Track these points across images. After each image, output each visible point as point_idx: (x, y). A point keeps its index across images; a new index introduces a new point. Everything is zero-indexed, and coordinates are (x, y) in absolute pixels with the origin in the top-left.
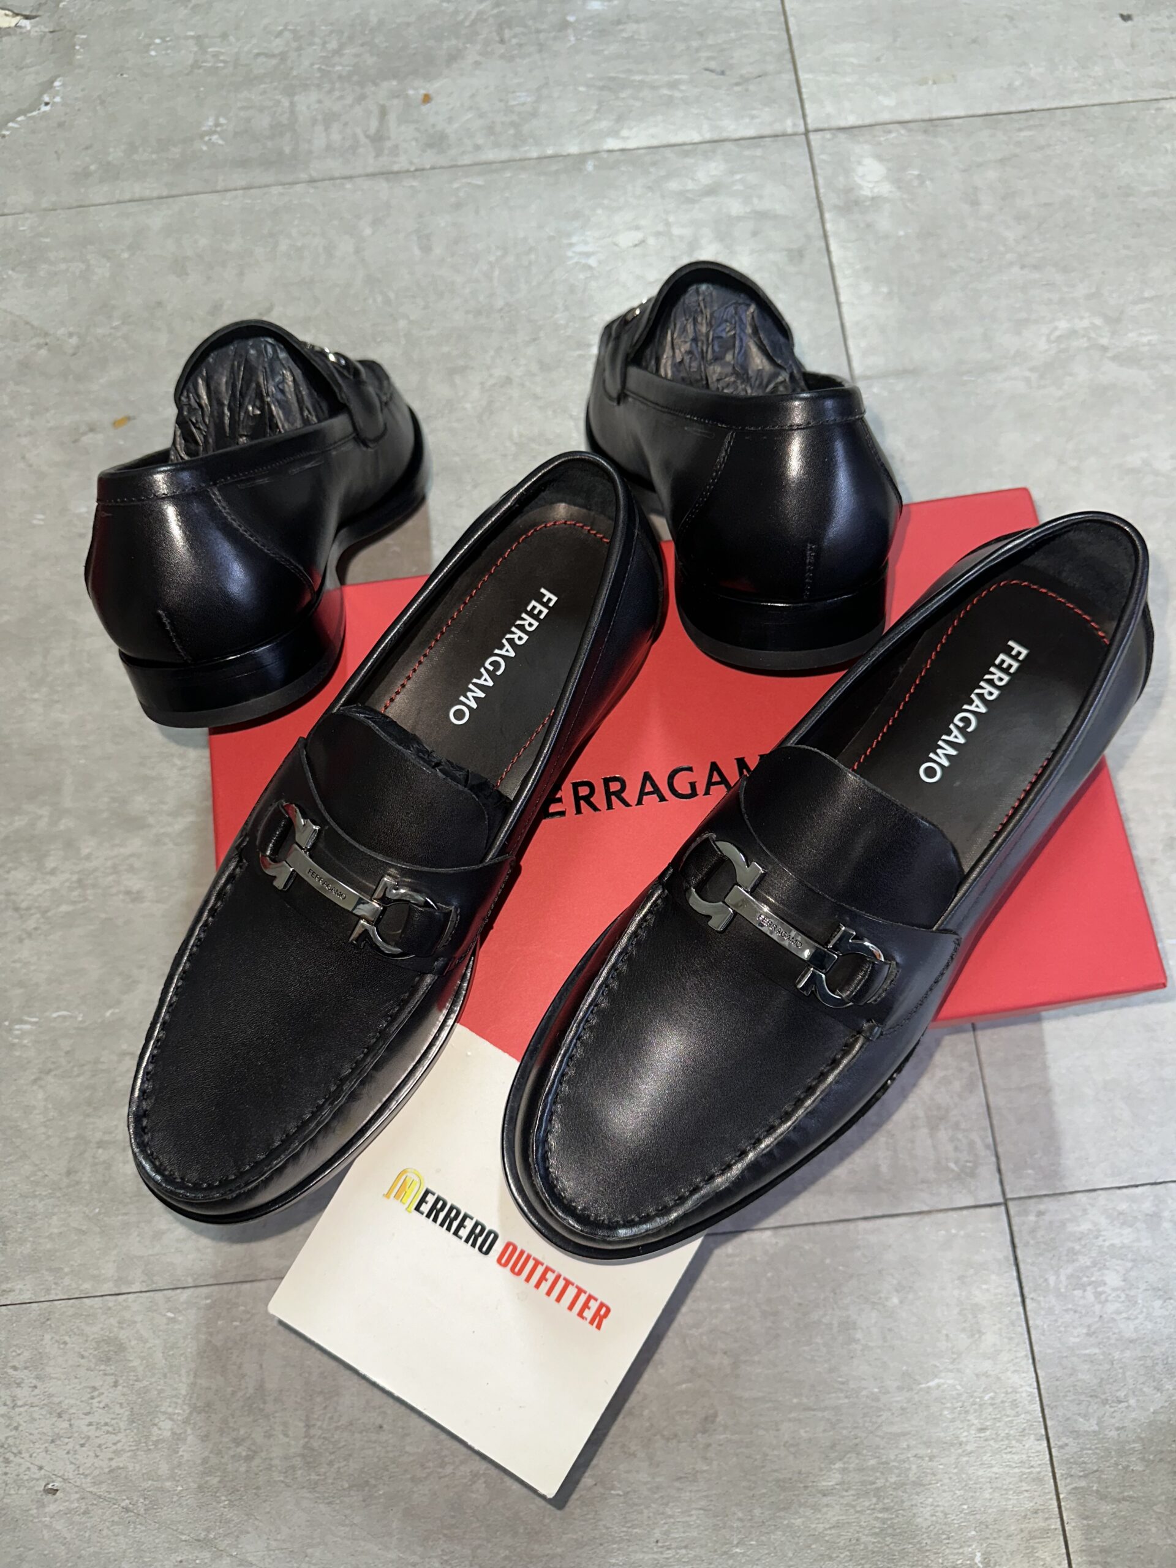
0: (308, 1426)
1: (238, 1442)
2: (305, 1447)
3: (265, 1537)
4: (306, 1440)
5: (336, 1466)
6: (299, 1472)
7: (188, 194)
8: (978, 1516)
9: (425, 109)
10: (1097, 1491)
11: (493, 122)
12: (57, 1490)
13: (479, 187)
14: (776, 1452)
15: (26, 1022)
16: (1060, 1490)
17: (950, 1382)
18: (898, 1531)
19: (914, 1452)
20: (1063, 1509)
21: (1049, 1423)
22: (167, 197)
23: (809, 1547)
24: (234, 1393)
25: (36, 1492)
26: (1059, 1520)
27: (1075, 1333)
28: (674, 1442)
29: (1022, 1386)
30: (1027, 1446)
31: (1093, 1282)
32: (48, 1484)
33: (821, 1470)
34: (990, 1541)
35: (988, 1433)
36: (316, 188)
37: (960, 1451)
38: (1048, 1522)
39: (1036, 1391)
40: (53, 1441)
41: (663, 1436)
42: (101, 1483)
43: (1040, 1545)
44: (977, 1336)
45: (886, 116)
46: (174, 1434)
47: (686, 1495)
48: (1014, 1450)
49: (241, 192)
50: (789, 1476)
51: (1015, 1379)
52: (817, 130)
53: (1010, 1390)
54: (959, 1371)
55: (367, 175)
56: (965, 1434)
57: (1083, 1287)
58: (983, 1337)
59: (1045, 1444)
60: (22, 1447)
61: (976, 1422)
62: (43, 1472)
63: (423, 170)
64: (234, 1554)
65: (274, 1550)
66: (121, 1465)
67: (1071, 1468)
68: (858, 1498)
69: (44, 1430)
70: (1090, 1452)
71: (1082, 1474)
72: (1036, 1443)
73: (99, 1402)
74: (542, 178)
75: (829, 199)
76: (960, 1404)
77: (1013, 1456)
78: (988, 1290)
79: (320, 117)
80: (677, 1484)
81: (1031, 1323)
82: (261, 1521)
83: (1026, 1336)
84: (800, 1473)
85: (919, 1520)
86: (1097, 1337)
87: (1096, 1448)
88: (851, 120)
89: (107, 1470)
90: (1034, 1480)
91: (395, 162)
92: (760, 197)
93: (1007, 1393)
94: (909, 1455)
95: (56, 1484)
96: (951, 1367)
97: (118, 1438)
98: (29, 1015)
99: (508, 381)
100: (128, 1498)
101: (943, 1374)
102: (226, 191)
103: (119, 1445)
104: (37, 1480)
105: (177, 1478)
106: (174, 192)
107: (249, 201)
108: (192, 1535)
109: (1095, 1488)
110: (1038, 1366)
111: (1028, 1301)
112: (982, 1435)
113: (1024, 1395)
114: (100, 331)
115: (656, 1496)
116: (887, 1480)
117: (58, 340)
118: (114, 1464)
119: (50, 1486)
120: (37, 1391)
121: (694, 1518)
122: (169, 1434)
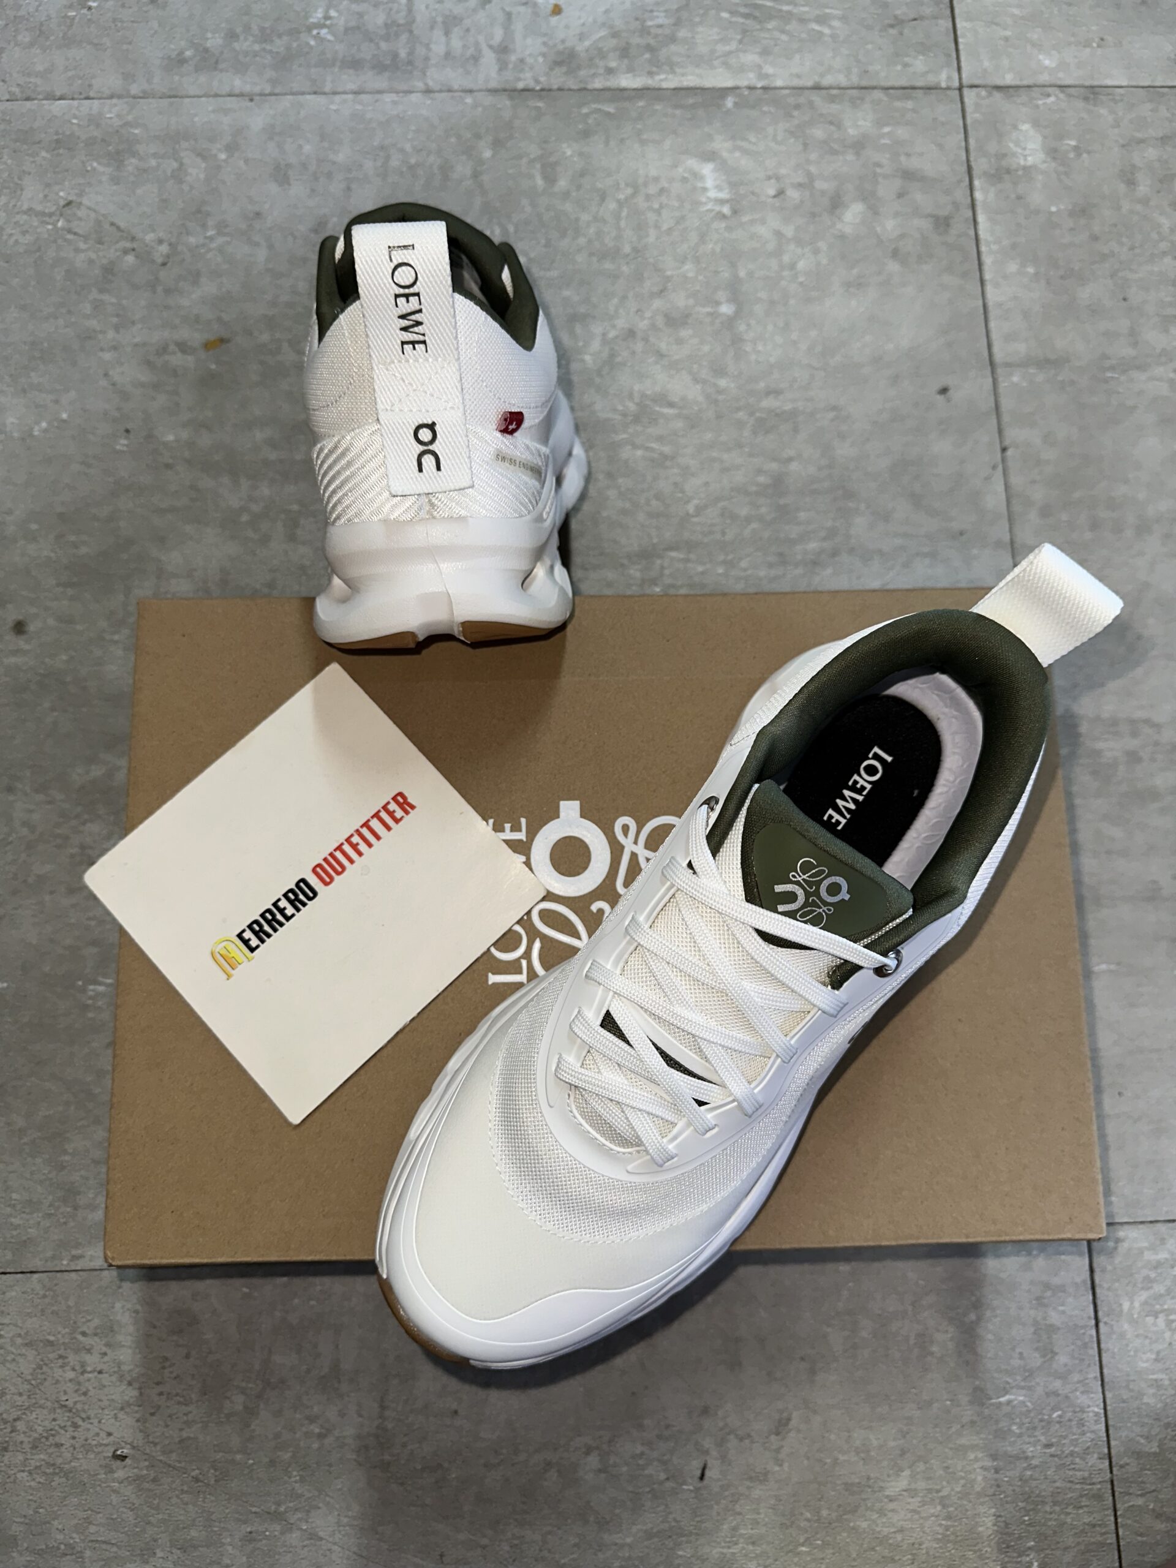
0: (383, 1407)
1: (312, 1419)
2: (378, 1427)
3: (336, 1513)
4: (380, 1421)
5: (409, 1448)
6: (372, 1452)
7: (293, 94)
8: (1038, 1528)
9: (554, 20)
10: (1153, 1510)
11: (627, 43)
12: (126, 1457)
13: (608, 114)
14: (845, 1458)
15: (100, 984)
16: (1118, 1506)
17: (1021, 1398)
18: (960, 1538)
19: (980, 1464)
20: (1119, 1525)
21: (1113, 1443)
22: (270, 94)
23: (873, 1549)
24: (308, 1371)
25: (105, 1458)
26: (1114, 1535)
27: (1145, 1357)
28: (747, 1441)
29: (1089, 1406)
30: (1090, 1464)
31: (1166, 1310)
32: (116, 1450)
33: (889, 1476)
34: (1048, 1552)
35: (1053, 1449)
36: (432, 99)
37: (1025, 1465)
38: (1105, 1536)
39: (1102, 1411)
40: (122, 1409)
41: (737, 1436)
42: (171, 1452)
43: (1094, 1559)
44: (1049, 1356)
45: (1044, 78)
46: (246, 1407)
47: (757, 1493)
48: (1077, 1467)
49: (350, 97)
50: (857, 1481)
51: (1082, 1399)
52: (972, 86)
53: (1078, 1409)
54: (1030, 1388)
55: (489, 90)
56: (1031, 1449)
57: (1156, 1315)
58: (1057, 1358)
59: (1107, 1463)
60: (92, 1413)
61: (1042, 1438)
62: (111, 1438)
63: (550, 90)
64: (305, 1527)
65: (344, 1526)
66: (192, 1435)
67: (1130, 1487)
68: (924, 1505)
69: (113, 1397)
70: (1149, 1472)
71: (1139, 1492)
72: (1099, 1461)
73: (171, 1372)
74: (678, 112)
75: (980, 165)
76: (1027, 1420)
77: (1077, 1473)
78: (1063, 1312)
79: (439, 19)
80: (748, 1483)
81: (1103, 1346)
82: (332, 1498)
83: (1097, 1358)
84: (869, 1478)
85: (981, 1529)
86: (1164, 1363)
87: (1156, 1469)
88: (1009, 79)
89: (177, 1440)
90: (1094, 1496)
91: (519, 79)
92: (908, 155)
93: (1075, 1412)
94: (976, 1466)
95: (125, 1451)
96: (1023, 1384)
97: (189, 1409)
98: (105, 976)
99: (631, 334)
100: (198, 1469)
101: (1014, 1390)
102: (335, 93)
103: (190, 1417)
104: (106, 1445)
105: (249, 1451)
106: (277, 91)
107: (359, 107)
108: (262, 1507)
109: (1151, 1507)
110: (1106, 1387)
111: (1101, 1325)
112: (1048, 1451)
113: (1091, 1414)
114: (192, 240)
115: (727, 1493)
116: (952, 1490)
117: (147, 246)
118: (185, 1434)
119: (119, 1453)
120: (106, 1359)
121: (762, 1516)
122: (241, 1408)
